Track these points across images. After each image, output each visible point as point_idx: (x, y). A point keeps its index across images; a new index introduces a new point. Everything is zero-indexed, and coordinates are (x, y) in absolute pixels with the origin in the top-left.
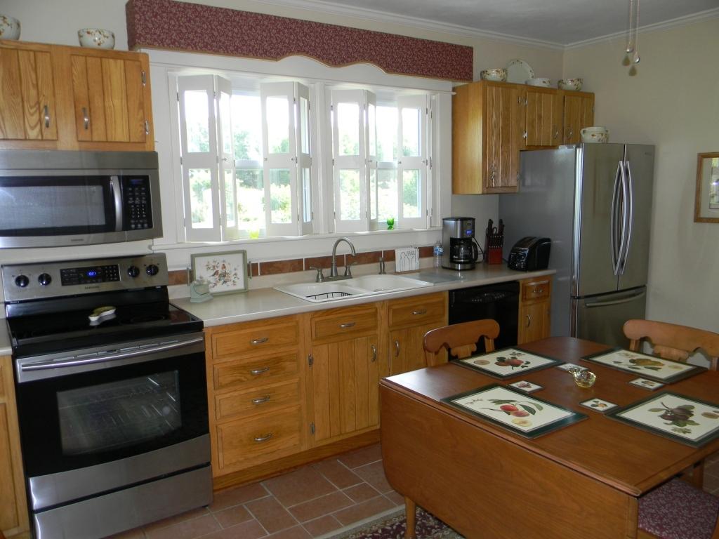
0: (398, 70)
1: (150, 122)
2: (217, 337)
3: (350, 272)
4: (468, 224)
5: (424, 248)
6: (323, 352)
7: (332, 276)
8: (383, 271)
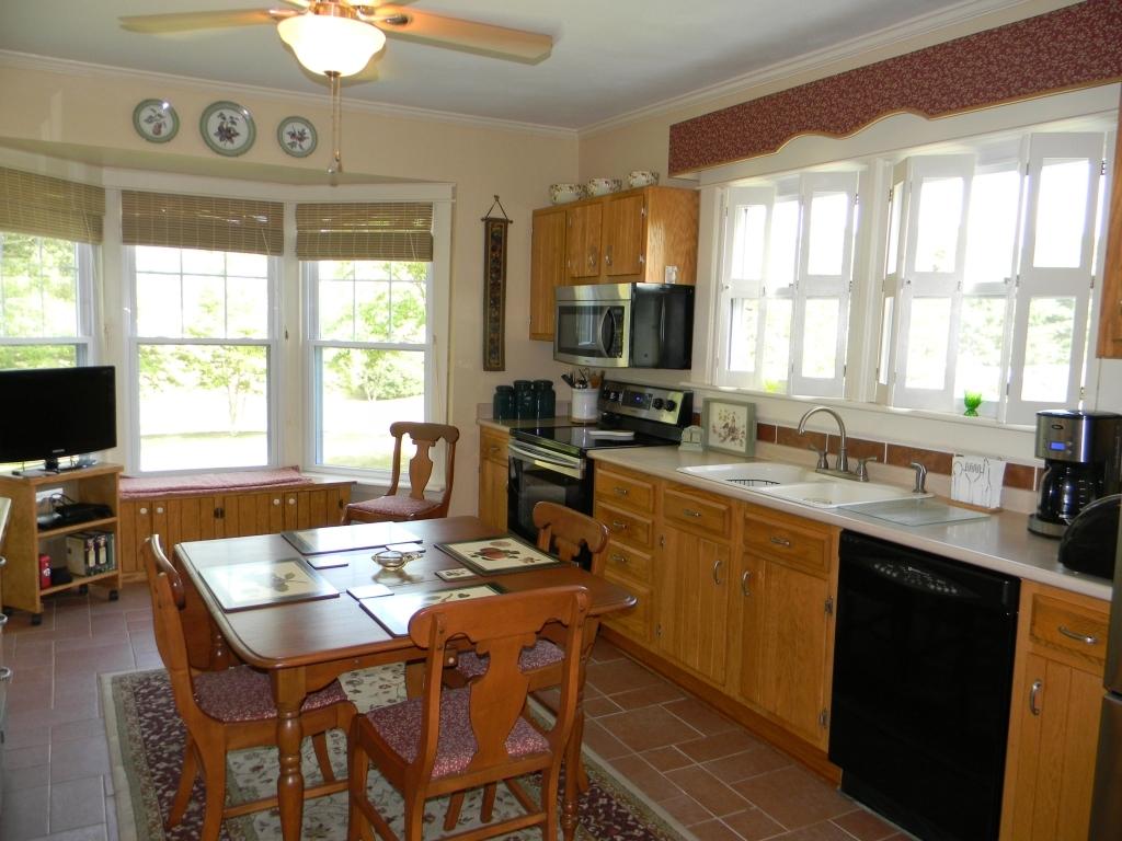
0: (954, 105)
1: (643, 253)
2: (599, 471)
3: (865, 469)
4: (1055, 426)
5: (1013, 465)
6: (672, 536)
7: (837, 469)
8: (921, 487)
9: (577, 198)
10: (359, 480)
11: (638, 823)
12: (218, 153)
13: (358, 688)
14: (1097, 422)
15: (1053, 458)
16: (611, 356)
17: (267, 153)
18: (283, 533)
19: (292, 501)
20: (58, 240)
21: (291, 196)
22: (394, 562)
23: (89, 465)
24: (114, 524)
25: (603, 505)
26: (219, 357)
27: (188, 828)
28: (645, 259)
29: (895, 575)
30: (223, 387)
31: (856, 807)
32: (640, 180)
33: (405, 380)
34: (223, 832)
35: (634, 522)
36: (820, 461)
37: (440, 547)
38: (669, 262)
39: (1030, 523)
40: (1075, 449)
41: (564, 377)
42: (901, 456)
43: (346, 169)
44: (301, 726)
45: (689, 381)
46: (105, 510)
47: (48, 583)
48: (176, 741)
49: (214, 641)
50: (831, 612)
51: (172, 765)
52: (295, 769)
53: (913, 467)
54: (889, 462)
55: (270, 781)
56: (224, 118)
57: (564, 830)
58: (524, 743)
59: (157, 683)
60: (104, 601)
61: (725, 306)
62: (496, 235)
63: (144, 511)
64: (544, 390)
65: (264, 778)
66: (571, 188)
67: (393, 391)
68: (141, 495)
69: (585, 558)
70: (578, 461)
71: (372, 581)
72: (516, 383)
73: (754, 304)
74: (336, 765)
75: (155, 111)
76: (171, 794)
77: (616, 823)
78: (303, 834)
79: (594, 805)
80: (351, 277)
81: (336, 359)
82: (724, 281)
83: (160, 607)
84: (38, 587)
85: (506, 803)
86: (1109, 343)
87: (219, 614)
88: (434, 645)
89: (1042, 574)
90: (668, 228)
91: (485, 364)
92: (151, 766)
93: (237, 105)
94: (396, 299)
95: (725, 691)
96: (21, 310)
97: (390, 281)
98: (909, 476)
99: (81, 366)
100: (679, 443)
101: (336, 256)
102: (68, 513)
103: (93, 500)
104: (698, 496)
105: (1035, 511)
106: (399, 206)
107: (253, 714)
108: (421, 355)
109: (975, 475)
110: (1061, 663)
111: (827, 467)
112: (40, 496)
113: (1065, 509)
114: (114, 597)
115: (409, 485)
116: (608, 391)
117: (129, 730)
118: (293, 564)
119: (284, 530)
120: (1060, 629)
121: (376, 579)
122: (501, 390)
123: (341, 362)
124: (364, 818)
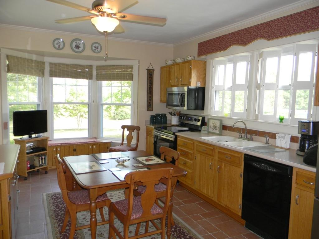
0: (275, 37)
1: (191, 78)
2: (178, 138)
3: (252, 138)
4: (303, 125)
5: (293, 136)
6: (198, 156)
7: (245, 138)
8: (267, 143)
9: (172, 63)
10: (113, 141)
11: (188, 234)
12: (75, 52)
13: (112, 197)
14: (315, 124)
15: (303, 134)
16: (182, 107)
17: (88, 52)
18: (92, 154)
19: (94, 147)
20: (31, 76)
21: (94, 63)
22: (121, 162)
23: (40, 136)
24: (47, 153)
25: (179, 148)
26: (75, 108)
27: (66, 234)
28: (191, 80)
29: (259, 166)
30: (76, 116)
31: (250, 231)
32: (190, 58)
33: (126, 114)
34: (76, 235)
35: (188, 152)
36: (240, 135)
37: (134, 158)
38: (198, 81)
39: (297, 152)
40: (309, 131)
41: (169, 113)
42: (262, 134)
43: (109, 56)
44: (96, 205)
45: (204, 114)
46: (44, 149)
47: (29, 168)
48: (63, 211)
49: (73, 183)
50: (242, 177)
51: (62, 217)
52: (95, 216)
53: (266, 137)
54: (259, 136)
55: (88, 222)
56: (77, 43)
57: (167, 236)
58: (156, 211)
59: (58, 196)
60: (44, 174)
61: (213, 93)
62: (150, 74)
63: (54, 149)
64: (164, 116)
65: (86, 221)
66: (171, 60)
67: (123, 117)
68: (54, 145)
69: (173, 161)
70: (173, 135)
71: (115, 167)
72: (156, 114)
73: (221, 92)
74: (106, 218)
75: (58, 41)
76: (61, 224)
77: (182, 234)
78: (96, 236)
79: (176, 230)
80: (111, 86)
81: (107, 108)
82: (213, 86)
83: (59, 173)
84: (26, 170)
85: (152, 229)
86: (317, 102)
87: (75, 175)
88: (131, 183)
89: (298, 165)
90: (198, 71)
91: (147, 109)
92: (56, 217)
93: (80, 39)
94: (123, 91)
95: (213, 199)
96: (21, 95)
97: (122, 86)
98: (264, 139)
99: (38, 110)
100: (200, 131)
101: (107, 80)
102: (35, 150)
103: (41, 146)
104: (206, 145)
105: (298, 149)
106: (124, 66)
107: (84, 202)
108: (130, 107)
109: (282, 139)
110: (304, 190)
111: (241, 137)
112: (27, 145)
113: (306, 148)
114: (46, 173)
115: (126, 142)
116: (181, 116)
117: (50, 208)
118: (94, 162)
119: (92, 153)
120: (303, 181)
121: (116, 166)
122: (152, 116)
123: (109, 109)
124: (113, 231)
